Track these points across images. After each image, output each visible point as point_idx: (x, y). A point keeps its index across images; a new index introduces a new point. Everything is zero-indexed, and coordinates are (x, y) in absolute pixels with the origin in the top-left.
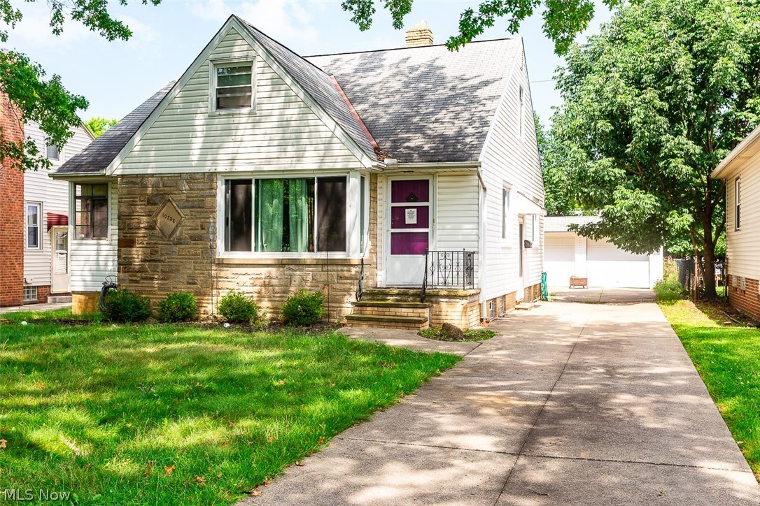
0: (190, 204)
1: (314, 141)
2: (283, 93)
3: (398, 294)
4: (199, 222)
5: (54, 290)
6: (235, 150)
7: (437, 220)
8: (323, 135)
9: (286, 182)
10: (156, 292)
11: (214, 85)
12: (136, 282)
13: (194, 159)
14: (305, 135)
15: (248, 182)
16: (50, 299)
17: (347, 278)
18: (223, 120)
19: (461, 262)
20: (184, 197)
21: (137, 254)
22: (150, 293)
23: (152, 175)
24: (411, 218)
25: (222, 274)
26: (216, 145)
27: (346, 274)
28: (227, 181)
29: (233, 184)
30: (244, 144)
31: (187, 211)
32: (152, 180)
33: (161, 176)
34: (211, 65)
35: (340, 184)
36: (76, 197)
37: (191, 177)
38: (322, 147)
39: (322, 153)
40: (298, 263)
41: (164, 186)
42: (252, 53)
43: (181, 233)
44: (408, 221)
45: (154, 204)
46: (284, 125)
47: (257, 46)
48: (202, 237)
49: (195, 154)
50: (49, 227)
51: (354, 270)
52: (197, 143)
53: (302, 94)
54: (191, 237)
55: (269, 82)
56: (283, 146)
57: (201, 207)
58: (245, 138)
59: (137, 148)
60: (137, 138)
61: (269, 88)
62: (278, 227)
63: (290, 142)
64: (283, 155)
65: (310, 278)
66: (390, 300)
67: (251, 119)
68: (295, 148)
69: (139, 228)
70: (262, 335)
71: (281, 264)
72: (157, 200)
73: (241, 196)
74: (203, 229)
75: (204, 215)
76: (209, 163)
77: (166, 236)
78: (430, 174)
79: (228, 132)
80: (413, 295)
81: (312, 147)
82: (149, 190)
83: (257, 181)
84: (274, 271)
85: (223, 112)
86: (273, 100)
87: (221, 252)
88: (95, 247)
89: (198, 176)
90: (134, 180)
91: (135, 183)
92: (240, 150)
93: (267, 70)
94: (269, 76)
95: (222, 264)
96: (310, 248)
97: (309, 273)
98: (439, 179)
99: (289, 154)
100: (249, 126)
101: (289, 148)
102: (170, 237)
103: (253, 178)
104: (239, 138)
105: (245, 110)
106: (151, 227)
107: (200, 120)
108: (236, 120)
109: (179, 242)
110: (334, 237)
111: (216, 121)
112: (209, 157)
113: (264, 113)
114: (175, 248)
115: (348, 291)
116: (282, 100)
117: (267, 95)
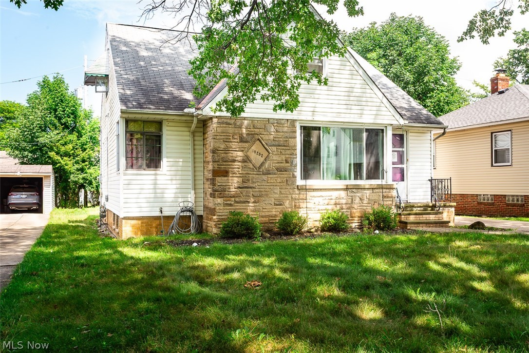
0: (277, 143)
1: (370, 104)
4: (284, 157)
6: (313, 105)
7: (410, 160)
12: (231, 205)
14: (363, 99)
15: (319, 129)
20: (271, 137)
23: (244, 118)
25: (302, 197)
27: (389, 194)
28: (301, 127)
30: (319, 101)
31: (274, 148)
32: (246, 122)
33: (253, 119)
35: (380, 134)
37: (277, 122)
38: (375, 108)
39: (375, 113)
40: (358, 188)
41: (254, 127)
43: (269, 165)
45: (247, 142)
46: (350, 91)
48: (284, 169)
54: (277, 169)
55: (338, 59)
56: (349, 105)
57: (284, 145)
58: (321, 96)
61: (338, 63)
63: (354, 103)
64: (348, 111)
68: (357, 107)
69: (234, 161)
71: (347, 189)
72: (249, 138)
73: (314, 140)
74: (287, 162)
75: (288, 152)
77: (256, 167)
78: (405, 130)
81: (369, 108)
82: (244, 130)
83: (323, 129)
84: (343, 194)
87: (299, 180)
88: (153, 177)
89: (283, 122)
90: (229, 121)
91: (229, 124)
92: (317, 105)
95: (302, 189)
99: (352, 111)
100: (325, 88)
101: (353, 107)
102: (260, 168)
103: (322, 126)
104: (316, 96)
106: (246, 160)
109: (268, 173)
110: (377, 170)
113: (335, 80)
114: (265, 177)
117: (338, 67)
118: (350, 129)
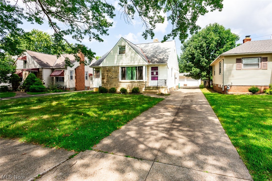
1: (137, 60)
2: (131, 51)
3: (152, 87)
4: (116, 75)
5: (90, 87)
7: (160, 74)
8: (138, 59)
9: (132, 67)
10: (109, 87)
11: (119, 50)
12: (105, 86)
13: (115, 63)
14: (135, 59)
15: (125, 67)
16: (89, 89)
17: (143, 85)
18: (120, 56)
19: (164, 82)
20: (113, 70)
21: (105, 80)
22: (107, 88)
23: (108, 66)
24: (155, 73)
25: (120, 84)
26: (119, 61)
27: (143, 84)
28: (121, 67)
29: (122, 68)
31: (114, 73)
33: (109, 66)
34: (118, 46)
35: (142, 68)
36: (94, 71)
37: (115, 67)
38: (138, 61)
39: (138, 62)
40: (134, 82)
41: (110, 68)
42: (125, 44)
44: (154, 74)
45: (108, 72)
46: (131, 57)
47: (126, 43)
48: (117, 77)
49: (115, 62)
50: (89, 76)
51: (144, 83)
52: (116, 60)
53: (134, 51)
54: (115, 78)
55: (129, 49)
56: (131, 61)
57: (117, 72)
58: (124, 59)
59: (105, 61)
60: (105, 60)
61: (129, 50)
62: (130, 76)
63: (132, 60)
64: (131, 62)
65: (136, 85)
66: (151, 88)
67: (125, 56)
68: (133, 61)
69: (105, 76)
70: (128, 95)
71: (131, 82)
72: (109, 71)
73: (124, 70)
75: (117, 74)
76: (118, 64)
77: (110, 77)
78: (158, 65)
79: (121, 58)
80: (155, 88)
81: (136, 61)
82: (107, 69)
83: (127, 67)
84: (130, 84)
85: (120, 55)
86: (129, 52)
87: (120, 80)
91: (105, 68)
92: (123, 62)
93: (128, 47)
94: (129, 48)
95: (120, 82)
96: (136, 79)
97: (136, 84)
98: (160, 66)
99: (132, 62)
100: (125, 57)
101: (132, 61)
103: (126, 67)
104: (123, 59)
105: (124, 54)
106: (107, 76)
107: (116, 56)
108: (123, 56)
109: (113, 78)
110: (141, 77)
111: (119, 56)
112: (118, 63)
113: (128, 55)
114: (112, 80)
115: (143, 87)
116: (131, 52)
117: (128, 51)
118: (135, 67)
